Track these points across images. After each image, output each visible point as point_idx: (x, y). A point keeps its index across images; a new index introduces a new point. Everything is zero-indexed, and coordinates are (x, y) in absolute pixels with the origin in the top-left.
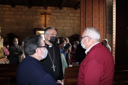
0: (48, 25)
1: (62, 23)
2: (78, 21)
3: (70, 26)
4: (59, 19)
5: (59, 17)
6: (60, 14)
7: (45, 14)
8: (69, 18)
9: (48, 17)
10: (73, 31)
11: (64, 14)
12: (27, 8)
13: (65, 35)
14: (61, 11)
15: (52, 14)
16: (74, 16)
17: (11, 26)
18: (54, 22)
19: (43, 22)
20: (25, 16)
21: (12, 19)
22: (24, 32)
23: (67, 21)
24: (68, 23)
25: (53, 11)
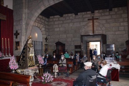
0: (97, 31)
4: (109, 23)
5: (109, 21)
6: (110, 17)
7: (93, 19)
8: (121, 20)
9: (97, 22)
11: (114, 17)
12: (74, 15)
13: (117, 41)
14: (111, 14)
15: (101, 18)
17: (60, 35)
18: (104, 27)
19: (91, 28)
20: (72, 23)
21: (61, 28)
22: (72, 40)
23: (119, 24)
24: (121, 26)
25: (101, 15)
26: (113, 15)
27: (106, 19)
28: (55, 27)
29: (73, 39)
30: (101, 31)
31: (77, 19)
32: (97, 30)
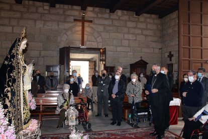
0: (88, 43)
1: (114, 39)
2: (142, 36)
3: (129, 46)
4: (108, 31)
5: (108, 28)
6: (111, 23)
7: (83, 21)
8: (126, 30)
9: (89, 26)
10: (133, 54)
11: (116, 23)
12: (47, 7)
13: (118, 62)
14: (111, 17)
15: (96, 21)
16: (135, 28)
18: (100, 38)
19: (79, 37)
20: (43, 22)
22: (40, 55)
23: (122, 35)
24: (125, 39)
25: (97, 16)
26: (115, 19)
27: (104, 25)
29: (43, 53)
30: (96, 43)
31: (52, 14)
32: (90, 41)
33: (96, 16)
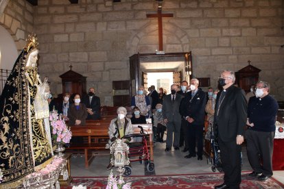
0: (168, 46)
1: (208, 37)
2: (251, 29)
3: (230, 46)
4: (197, 27)
5: (197, 22)
6: (200, 14)
7: (160, 15)
8: (224, 22)
9: (169, 22)
10: (238, 58)
11: (209, 13)
12: (109, 3)
13: (215, 71)
14: (201, 6)
15: (178, 14)
16: (238, 18)
17: (71, 54)
18: (186, 37)
19: (156, 38)
20: (105, 23)
21: (71, 35)
22: (104, 67)
23: (219, 31)
24: (224, 37)
25: (180, 6)
26: (206, 8)
27: (191, 18)
28: (53, 29)
29: (108, 65)
30: (180, 46)
31: (117, 11)
32: (171, 44)
33: (178, 6)
